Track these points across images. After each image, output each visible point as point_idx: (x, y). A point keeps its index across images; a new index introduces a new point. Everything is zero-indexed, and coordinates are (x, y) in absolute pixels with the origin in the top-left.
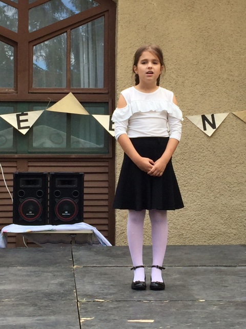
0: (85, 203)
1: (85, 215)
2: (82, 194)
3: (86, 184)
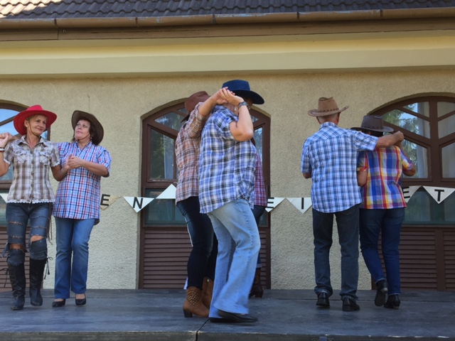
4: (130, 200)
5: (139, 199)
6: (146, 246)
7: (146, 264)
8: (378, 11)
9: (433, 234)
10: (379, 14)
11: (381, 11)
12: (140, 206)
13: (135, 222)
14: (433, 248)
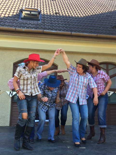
4: (8, 93)
5: (12, 92)
6: (13, 109)
7: (13, 115)
11: (97, 35)
12: (12, 95)
13: (10, 100)
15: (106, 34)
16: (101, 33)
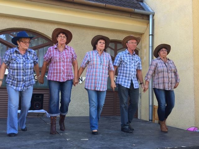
0: (44, 103)
1: (43, 107)
2: (43, 100)
3: (44, 97)
8: (104, 4)
9: (113, 93)
10: (105, 6)
11: (106, 5)
14: (113, 99)
15: (117, 5)
16: (110, 3)
